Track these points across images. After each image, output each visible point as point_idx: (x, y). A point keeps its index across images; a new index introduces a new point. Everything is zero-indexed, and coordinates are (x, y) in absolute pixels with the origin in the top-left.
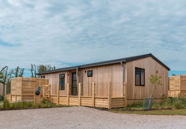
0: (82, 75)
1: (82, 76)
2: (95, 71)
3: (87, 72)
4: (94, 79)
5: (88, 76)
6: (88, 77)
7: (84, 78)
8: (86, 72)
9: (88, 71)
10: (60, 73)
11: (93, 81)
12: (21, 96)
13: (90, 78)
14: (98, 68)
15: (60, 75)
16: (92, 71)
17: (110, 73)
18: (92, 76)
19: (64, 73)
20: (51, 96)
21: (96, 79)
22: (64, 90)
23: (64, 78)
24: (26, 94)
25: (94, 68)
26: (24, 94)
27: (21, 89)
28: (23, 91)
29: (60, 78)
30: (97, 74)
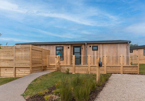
0: (87, 49)
2: (100, 47)
3: (92, 47)
4: (100, 52)
5: (93, 50)
6: (93, 51)
7: (88, 51)
8: (90, 47)
9: (93, 46)
10: (56, 46)
12: (30, 69)
13: (95, 51)
14: (104, 45)
15: (56, 47)
16: (97, 46)
17: (115, 49)
18: (97, 50)
19: (63, 46)
20: (62, 66)
21: (102, 52)
22: (63, 60)
23: (63, 50)
24: (35, 65)
25: (99, 45)
26: (33, 65)
27: (31, 60)
28: (32, 61)
29: (56, 50)
30: (103, 49)
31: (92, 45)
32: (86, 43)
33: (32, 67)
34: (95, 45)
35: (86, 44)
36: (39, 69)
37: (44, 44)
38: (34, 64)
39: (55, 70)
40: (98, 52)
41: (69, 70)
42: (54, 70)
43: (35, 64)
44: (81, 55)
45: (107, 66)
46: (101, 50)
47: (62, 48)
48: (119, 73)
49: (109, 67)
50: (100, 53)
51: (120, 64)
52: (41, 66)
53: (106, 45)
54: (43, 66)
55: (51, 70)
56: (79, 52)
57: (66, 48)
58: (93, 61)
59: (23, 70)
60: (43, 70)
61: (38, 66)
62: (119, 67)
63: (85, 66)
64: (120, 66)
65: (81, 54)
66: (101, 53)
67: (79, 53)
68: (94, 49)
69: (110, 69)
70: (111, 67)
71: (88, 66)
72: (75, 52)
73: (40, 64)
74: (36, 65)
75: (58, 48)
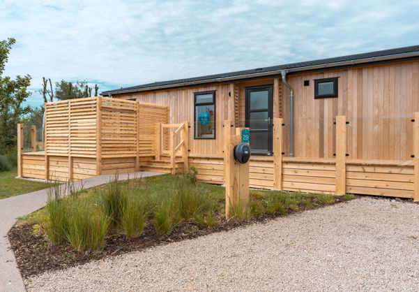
0: (293, 94)
1: (293, 97)
2: (349, 82)
3: (312, 84)
4: (345, 104)
5: (316, 98)
6: (318, 100)
7: (298, 103)
8: (307, 84)
9: (317, 82)
10: (195, 91)
11: (340, 112)
12: (97, 162)
13: (328, 103)
14: (365, 72)
15: (196, 95)
16: (335, 80)
18: (335, 95)
19: (214, 89)
20: (194, 158)
21: (355, 105)
22: (215, 138)
23: (214, 103)
24: (111, 153)
25: (344, 73)
26: (107, 153)
27: (98, 138)
28: (103, 142)
29: (196, 105)
30: (360, 88)
31: (312, 79)
32: (283, 73)
33: (103, 159)
34: (326, 76)
35: (283, 77)
36: (128, 164)
37: (162, 87)
38: (108, 149)
39: (168, 169)
40: (340, 105)
41: (196, 173)
42: (166, 169)
43: (112, 149)
44: (272, 118)
45: (347, 165)
46: (353, 94)
47: (211, 96)
48: (404, 199)
49: (360, 169)
50: (349, 108)
51: (413, 156)
52: (135, 158)
53: (376, 70)
54: (140, 157)
55: (160, 171)
56: (267, 107)
57: (223, 94)
58: (318, 143)
59: (85, 166)
60: (142, 169)
61: (122, 156)
62: (405, 171)
63: (263, 161)
64: (412, 167)
65: (271, 116)
66: (353, 107)
67: (267, 112)
68: (320, 93)
69: (363, 176)
70: (367, 169)
71: (272, 162)
72: (252, 108)
73: (129, 149)
74: (117, 152)
75: (201, 98)
